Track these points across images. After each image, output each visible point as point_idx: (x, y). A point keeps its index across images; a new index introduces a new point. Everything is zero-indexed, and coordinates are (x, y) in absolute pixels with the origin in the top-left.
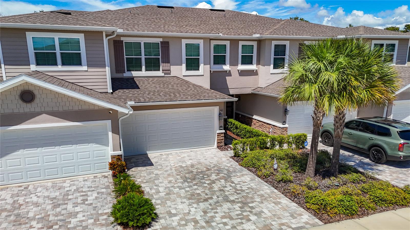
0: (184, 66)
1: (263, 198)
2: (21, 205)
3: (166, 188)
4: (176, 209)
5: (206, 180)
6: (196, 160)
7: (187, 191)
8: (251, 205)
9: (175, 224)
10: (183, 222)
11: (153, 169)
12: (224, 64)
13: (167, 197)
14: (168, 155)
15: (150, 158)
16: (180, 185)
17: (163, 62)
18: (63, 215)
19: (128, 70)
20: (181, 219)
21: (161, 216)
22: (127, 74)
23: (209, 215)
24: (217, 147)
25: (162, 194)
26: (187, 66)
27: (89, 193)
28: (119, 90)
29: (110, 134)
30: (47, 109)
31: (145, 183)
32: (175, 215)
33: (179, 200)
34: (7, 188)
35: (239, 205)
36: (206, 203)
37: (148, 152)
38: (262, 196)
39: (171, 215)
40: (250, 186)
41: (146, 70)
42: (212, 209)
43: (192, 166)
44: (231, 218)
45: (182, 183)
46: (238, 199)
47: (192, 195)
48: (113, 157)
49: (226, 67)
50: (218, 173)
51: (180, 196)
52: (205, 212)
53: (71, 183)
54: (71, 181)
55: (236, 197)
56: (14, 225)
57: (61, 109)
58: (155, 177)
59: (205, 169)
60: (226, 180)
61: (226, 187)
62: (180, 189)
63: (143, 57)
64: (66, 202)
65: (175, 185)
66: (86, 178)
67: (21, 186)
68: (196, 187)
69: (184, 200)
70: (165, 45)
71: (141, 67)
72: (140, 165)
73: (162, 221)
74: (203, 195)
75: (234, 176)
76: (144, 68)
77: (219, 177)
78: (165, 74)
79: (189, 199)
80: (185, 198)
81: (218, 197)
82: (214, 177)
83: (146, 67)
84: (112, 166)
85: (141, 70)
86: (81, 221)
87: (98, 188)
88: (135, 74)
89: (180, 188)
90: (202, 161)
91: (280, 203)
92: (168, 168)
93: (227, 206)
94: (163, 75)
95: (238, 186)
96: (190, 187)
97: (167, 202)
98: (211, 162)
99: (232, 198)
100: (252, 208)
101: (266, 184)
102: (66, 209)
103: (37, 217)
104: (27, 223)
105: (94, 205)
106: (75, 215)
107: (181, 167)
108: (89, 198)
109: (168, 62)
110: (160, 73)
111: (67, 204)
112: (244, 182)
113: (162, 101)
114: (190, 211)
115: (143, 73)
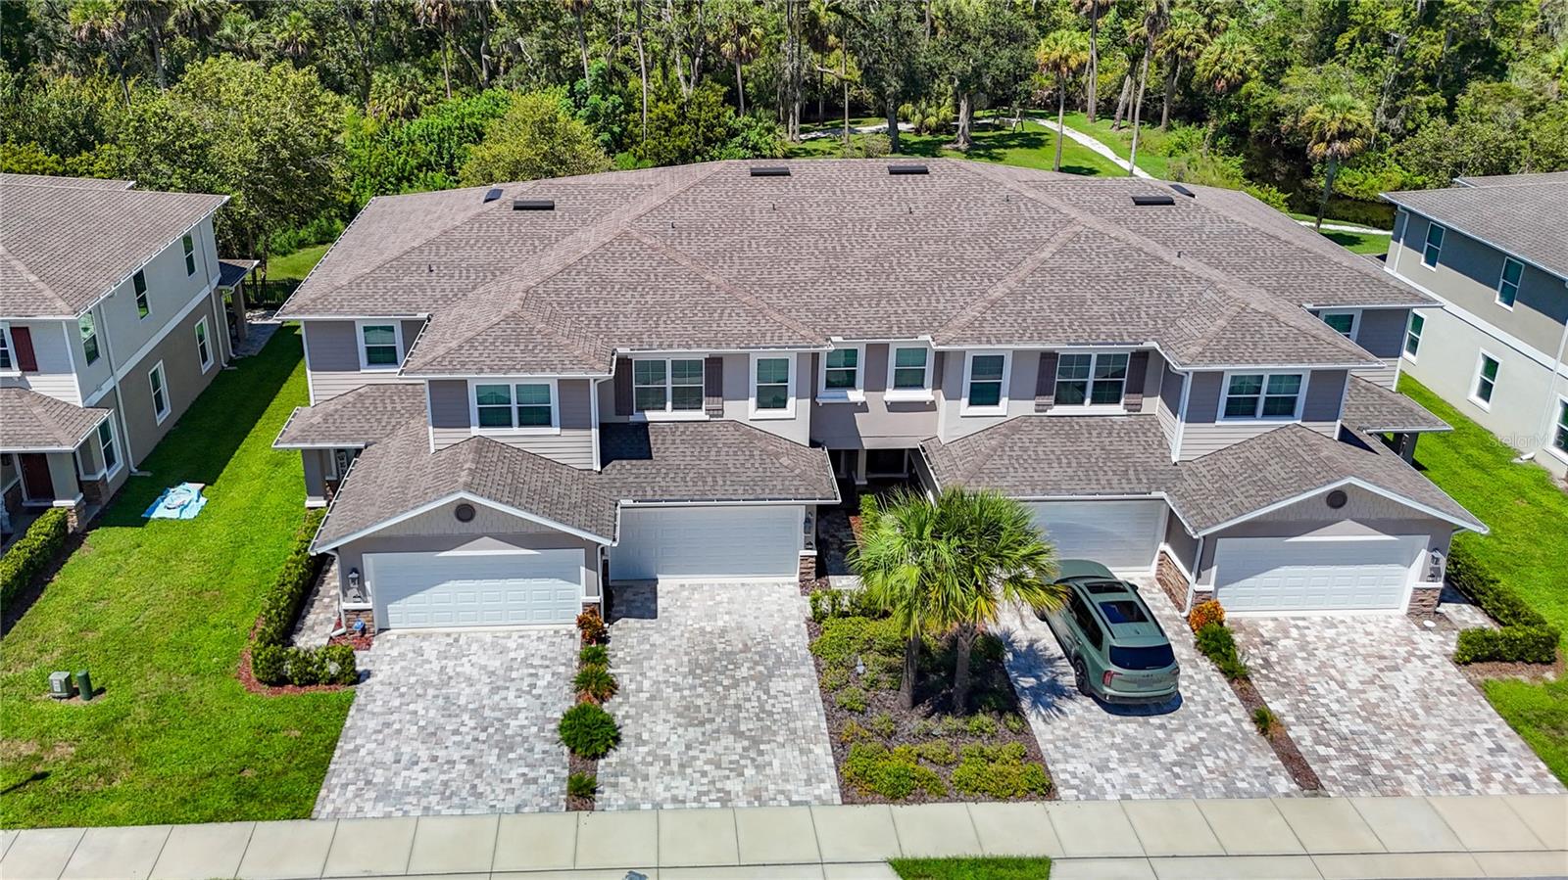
0: (753, 401)
1: (792, 737)
2: (450, 678)
3: (655, 682)
4: (651, 731)
5: (727, 677)
6: (736, 617)
7: (683, 698)
8: (762, 747)
9: (638, 759)
10: (650, 759)
11: (652, 629)
12: (851, 385)
13: (649, 703)
14: (694, 588)
15: (659, 594)
16: (679, 679)
17: (707, 395)
18: (501, 710)
19: (638, 410)
20: (649, 753)
21: (625, 740)
22: (635, 418)
23: (691, 753)
24: (801, 581)
25: (644, 696)
26: (758, 401)
27: (541, 672)
28: (614, 462)
29: (583, 569)
30: (490, 531)
31: (628, 663)
32: (645, 743)
33: (663, 714)
34: (431, 635)
35: (746, 743)
36: (700, 730)
37: (659, 576)
38: (794, 732)
39: (640, 741)
40: (789, 705)
41: (674, 409)
42: (701, 743)
43: (723, 632)
44: (718, 767)
45: (685, 677)
46: (750, 730)
47: (687, 708)
48: (585, 605)
49: (856, 396)
50: (756, 663)
51: (667, 708)
52: (688, 747)
53: (520, 640)
54: (521, 637)
55: (751, 726)
56: (443, 716)
57: (510, 531)
58: (648, 650)
59: (740, 646)
60: (759, 683)
61: (749, 700)
62: (675, 690)
63: (669, 386)
64: (507, 684)
65: (672, 680)
66: (542, 634)
67: (448, 635)
68: (700, 690)
69: (670, 717)
70: (715, 363)
71: (665, 404)
72: (636, 613)
73: (623, 750)
74: (704, 710)
75: (780, 676)
76: (669, 405)
77: (752, 672)
78: (711, 416)
79: (679, 715)
80: (674, 711)
81: (724, 720)
82: (744, 672)
83: (673, 403)
84: (582, 623)
85: (664, 409)
86: (523, 727)
87: (556, 663)
88: (651, 416)
89: (677, 688)
90: (749, 621)
91: (810, 751)
92: (678, 633)
93: (728, 740)
94: (707, 418)
95: (771, 701)
96: (693, 687)
97: (645, 714)
98: (762, 627)
99: (743, 728)
100: (761, 753)
101: (820, 705)
102: (505, 699)
103: (471, 706)
104: (457, 716)
105: (543, 700)
106: (514, 712)
107: (703, 632)
108: (539, 683)
109: (720, 395)
110: (700, 415)
111: (508, 688)
112: (786, 695)
113: (686, 498)
114: (668, 739)
115: (669, 414)
